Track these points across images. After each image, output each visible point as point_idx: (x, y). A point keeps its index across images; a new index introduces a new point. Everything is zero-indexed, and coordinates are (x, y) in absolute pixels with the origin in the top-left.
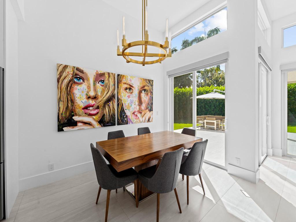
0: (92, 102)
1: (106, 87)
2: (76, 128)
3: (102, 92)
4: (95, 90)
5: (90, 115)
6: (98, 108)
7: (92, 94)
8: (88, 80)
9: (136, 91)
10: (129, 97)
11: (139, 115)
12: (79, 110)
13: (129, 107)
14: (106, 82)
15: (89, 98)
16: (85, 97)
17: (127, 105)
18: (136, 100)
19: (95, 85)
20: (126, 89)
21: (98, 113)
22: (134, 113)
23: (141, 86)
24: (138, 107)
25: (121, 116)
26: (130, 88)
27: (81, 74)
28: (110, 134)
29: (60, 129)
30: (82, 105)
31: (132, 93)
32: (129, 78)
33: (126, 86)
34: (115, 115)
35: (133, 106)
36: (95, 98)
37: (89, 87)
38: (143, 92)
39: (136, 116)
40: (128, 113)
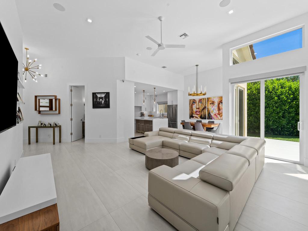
0: (198, 110)
1: (202, 104)
2: (193, 118)
3: (201, 106)
4: (199, 106)
5: (197, 114)
6: (200, 112)
7: (198, 107)
8: (197, 103)
9: (216, 104)
10: (212, 107)
11: (218, 116)
12: (194, 113)
13: (212, 112)
14: (202, 102)
15: (197, 108)
16: (196, 108)
17: (211, 111)
18: (216, 108)
19: (198, 104)
20: (211, 103)
21: (199, 114)
22: (215, 115)
23: (220, 100)
24: (218, 112)
25: (208, 116)
26: (213, 103)
27: (195, 101)
28: (197, 121)
29: (190, 118)
30: (195, 111)
31: (214, 105)
32: (212, 98)
33: (211, 102)
34: (206, 115)
35: (215, 111)
36: (199, 108)
37: (197, 105)
38: (221, 104)
39: (217, 116)
40: (212, 114)
